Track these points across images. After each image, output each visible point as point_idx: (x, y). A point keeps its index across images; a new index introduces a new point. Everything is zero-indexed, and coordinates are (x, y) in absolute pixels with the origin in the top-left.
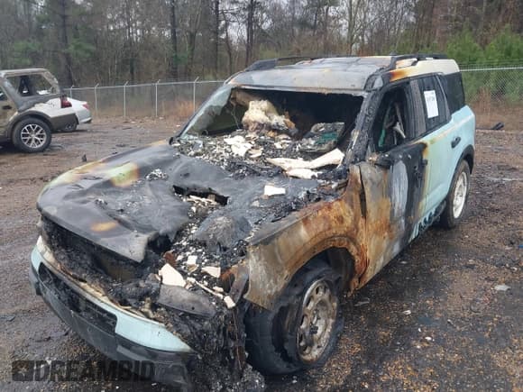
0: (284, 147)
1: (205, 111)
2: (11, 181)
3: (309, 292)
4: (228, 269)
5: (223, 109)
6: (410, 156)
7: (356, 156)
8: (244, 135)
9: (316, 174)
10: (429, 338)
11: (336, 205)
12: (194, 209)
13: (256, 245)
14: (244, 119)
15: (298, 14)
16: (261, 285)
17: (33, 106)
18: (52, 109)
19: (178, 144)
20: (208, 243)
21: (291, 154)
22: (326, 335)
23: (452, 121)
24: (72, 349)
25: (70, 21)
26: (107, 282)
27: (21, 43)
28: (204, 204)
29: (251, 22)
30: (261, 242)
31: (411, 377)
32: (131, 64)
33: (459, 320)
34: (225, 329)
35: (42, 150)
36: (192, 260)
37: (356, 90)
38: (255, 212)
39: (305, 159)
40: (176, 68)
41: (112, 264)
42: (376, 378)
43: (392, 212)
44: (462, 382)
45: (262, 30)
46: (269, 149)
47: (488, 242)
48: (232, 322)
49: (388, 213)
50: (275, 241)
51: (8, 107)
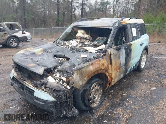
0: (88, 44)
1: (65, 33)
2: (6, 56)
3: (93, 86)
4: (69, 78)
5: (70, 33)
6: (126, 47)
7: (109, 46)
8: (76, 40)
9: (97, 51)
10: (130, 102)
11: (102, 60)
12: (59, 61)
13: (76, 70)
14: (76, 36)
15: (97, 7)
16: (78, 82)
17: (14, 33)
18: (19, 34)
19: (56, 43)
20: (63, 71)
21: (90, 46)
22: (99, 100)
23: (141, 38)
24: (22, 103)
25: (26, 8)
26: (32, 81)
27: (11, 15)
28: (62, 60)
29: (82, 9)
30: (78, 69)
31: (124, 112)
32: (45, 22)
33: (140, 97)
34: (67, 95)
35: (16, 47)
36: (58, 76)
37: (110, 27)
38: (77, 62)
39: (94, 47)
40: (59, 23)
41: (34, 76)
42: (113, 113)
43: (120, 64)
44: (139, 114)
45: (86, 12)
46: (83, 44)
47: (152, 75)
48: (69, 93)
49: (119, 64)
50: (83, 69)
51: (6, 34)
